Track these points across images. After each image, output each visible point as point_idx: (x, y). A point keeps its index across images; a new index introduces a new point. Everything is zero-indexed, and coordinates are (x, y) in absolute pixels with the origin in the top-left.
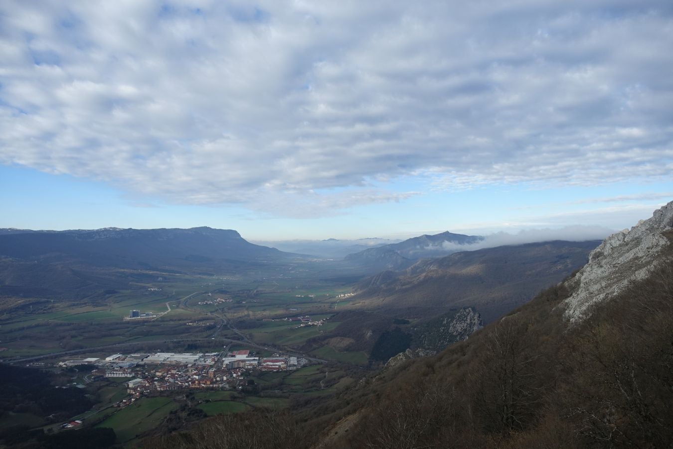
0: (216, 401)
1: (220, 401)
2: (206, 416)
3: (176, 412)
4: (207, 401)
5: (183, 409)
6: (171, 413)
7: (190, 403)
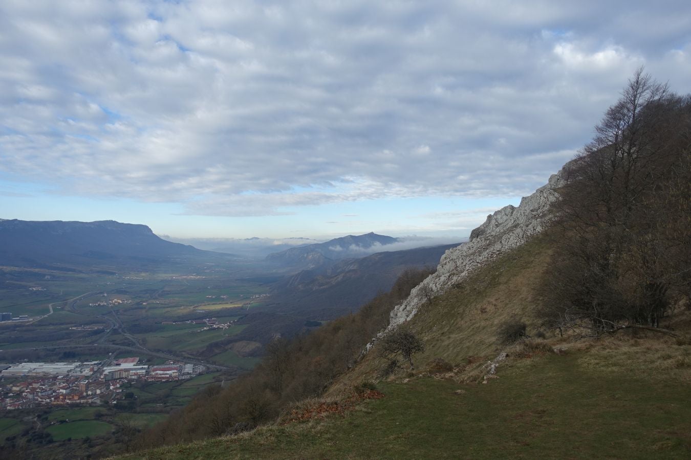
0: (73, 421)
1: (80, 420)
2: (51, 442)
3: (14, 438)
4: (62, 422)
5: (26, 433)
6: (8, 439)
7: (39, 425)
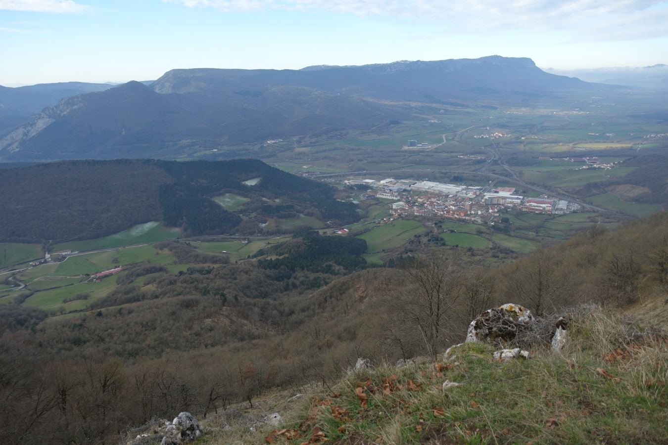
0: (460, 233)
1: (465, 233)
2: (444, 244)
3: (420, 236)
4: (452, 231)
5: (427, 234)
6: (415, 236)
7: (436, 230)
